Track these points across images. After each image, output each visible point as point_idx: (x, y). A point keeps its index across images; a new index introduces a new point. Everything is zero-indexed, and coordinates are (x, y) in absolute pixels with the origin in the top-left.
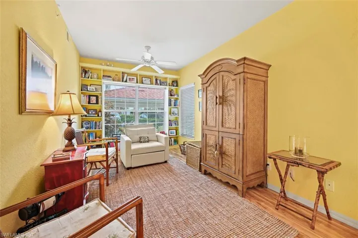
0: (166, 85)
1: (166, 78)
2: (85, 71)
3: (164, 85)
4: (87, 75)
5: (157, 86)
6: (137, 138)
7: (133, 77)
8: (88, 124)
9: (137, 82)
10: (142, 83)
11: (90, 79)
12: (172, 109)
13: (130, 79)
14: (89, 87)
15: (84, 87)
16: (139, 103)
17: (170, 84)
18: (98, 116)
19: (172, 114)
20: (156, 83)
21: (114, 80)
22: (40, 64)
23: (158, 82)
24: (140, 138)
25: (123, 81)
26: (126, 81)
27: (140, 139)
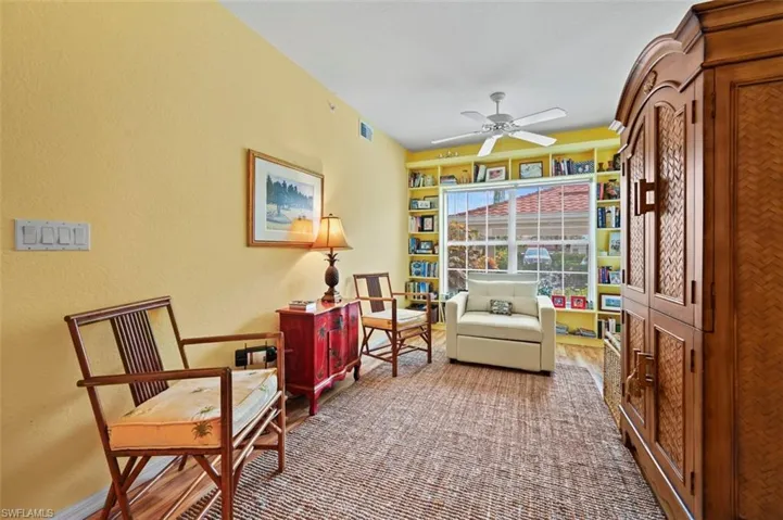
0: (591, 171)
1: (591, 152)
2: (414, 175)
3: (583, 172)
4: (417, 182)
5: (559, 178)
6: (485, 301)
7: (499, 169)
8: (420, 266)
9: (507, 178)
10: (521, 177)
11: (421, 187)
12: (611, 234)
13: (491, 173)
14: (419, 202)
15: (413, 203)
16: (518, 224)
17: (606, 166)
18: (434, 253)
19: (611, 251)
20: (558, 171)
21: (459, 183)
22: (284, 184)
23: (564, 167)
24: (492, 302)
25: (475, 181)
26: (483, 180)
27: (492, 305)
